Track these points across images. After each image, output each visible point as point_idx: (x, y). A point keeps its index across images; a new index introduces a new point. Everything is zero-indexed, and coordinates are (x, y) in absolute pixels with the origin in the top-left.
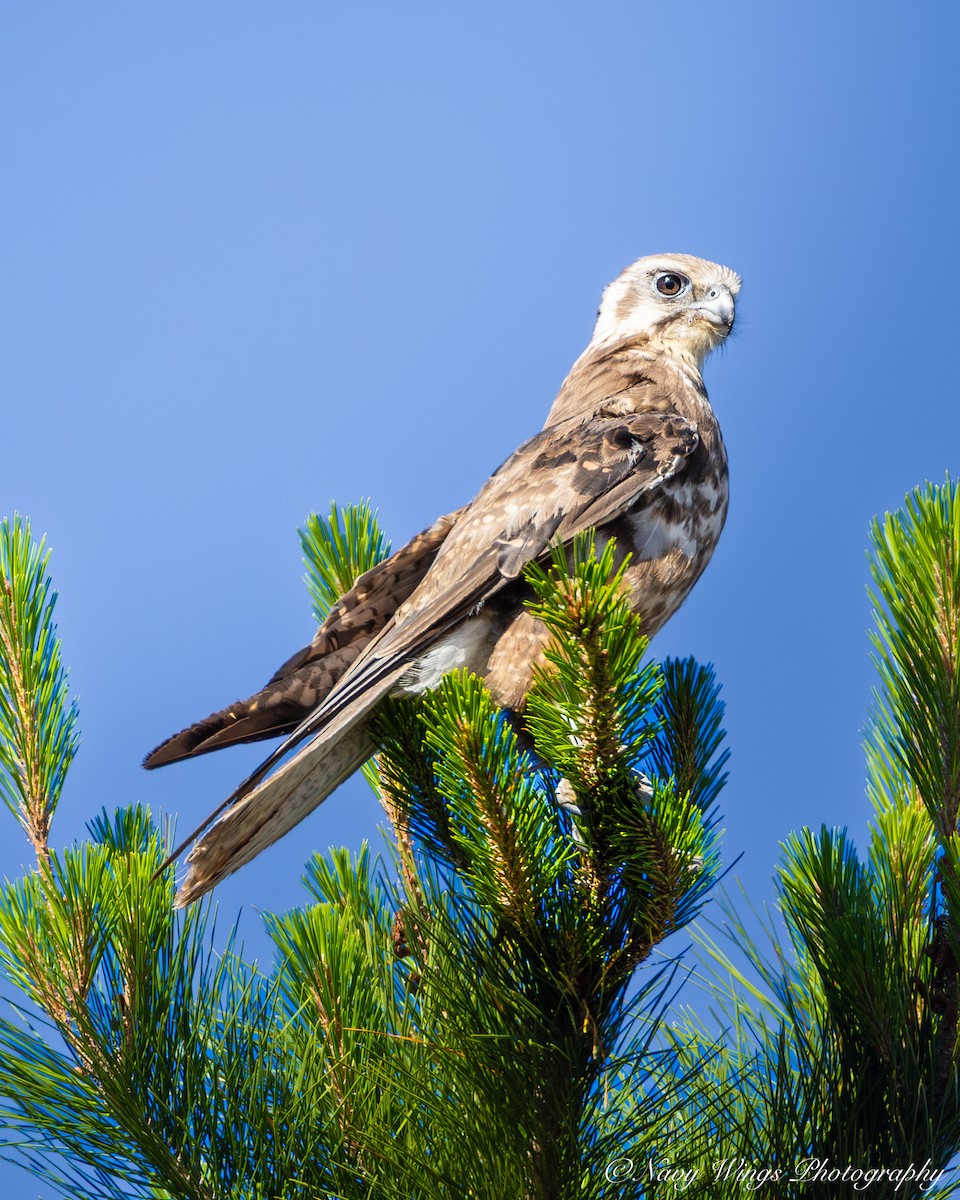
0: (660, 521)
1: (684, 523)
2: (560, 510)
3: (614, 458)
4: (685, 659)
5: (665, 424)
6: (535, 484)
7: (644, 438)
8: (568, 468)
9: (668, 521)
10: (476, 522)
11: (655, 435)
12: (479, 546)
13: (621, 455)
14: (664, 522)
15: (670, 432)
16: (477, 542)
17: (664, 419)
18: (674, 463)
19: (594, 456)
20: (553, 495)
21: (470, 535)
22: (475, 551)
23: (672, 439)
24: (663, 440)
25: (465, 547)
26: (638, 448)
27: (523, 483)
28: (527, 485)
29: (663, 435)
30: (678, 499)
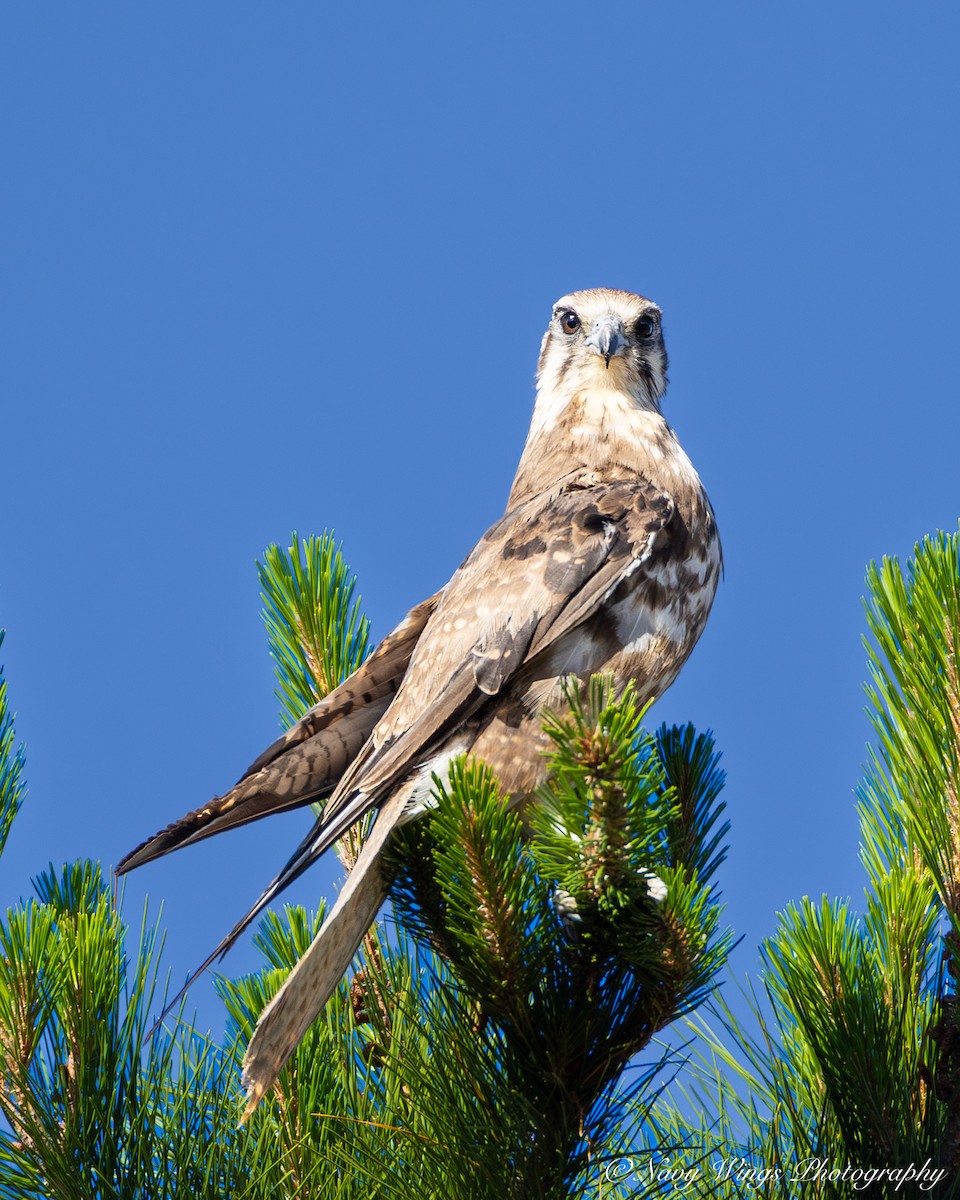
0: (644, 608)
1: (670, 606)
2: (535, 613)
3: (587, 544)
4: (683, 726)
5: (637, 496)
6: (506, 581)
7: (616, 517)
8: (539, 560)
9: (653, 607)
10: (447, 627)
11: (627, 511)
12: (454, 658)
13: (595, 540)
14: (648, 610)
15: (642, 507)
16: (450, 653)
17: (634, 490)
18: (650, 542)
19: (565, 545)
20: (526, 596)
21: (442, 645)
22: (448, 665)
23: (645, 514)
24: (635, 515)
25: (439, 657)
26: (611, 529)
27: (493, 579)
28: (497, 581)
29: (636, 510)
30: (662, 581)
